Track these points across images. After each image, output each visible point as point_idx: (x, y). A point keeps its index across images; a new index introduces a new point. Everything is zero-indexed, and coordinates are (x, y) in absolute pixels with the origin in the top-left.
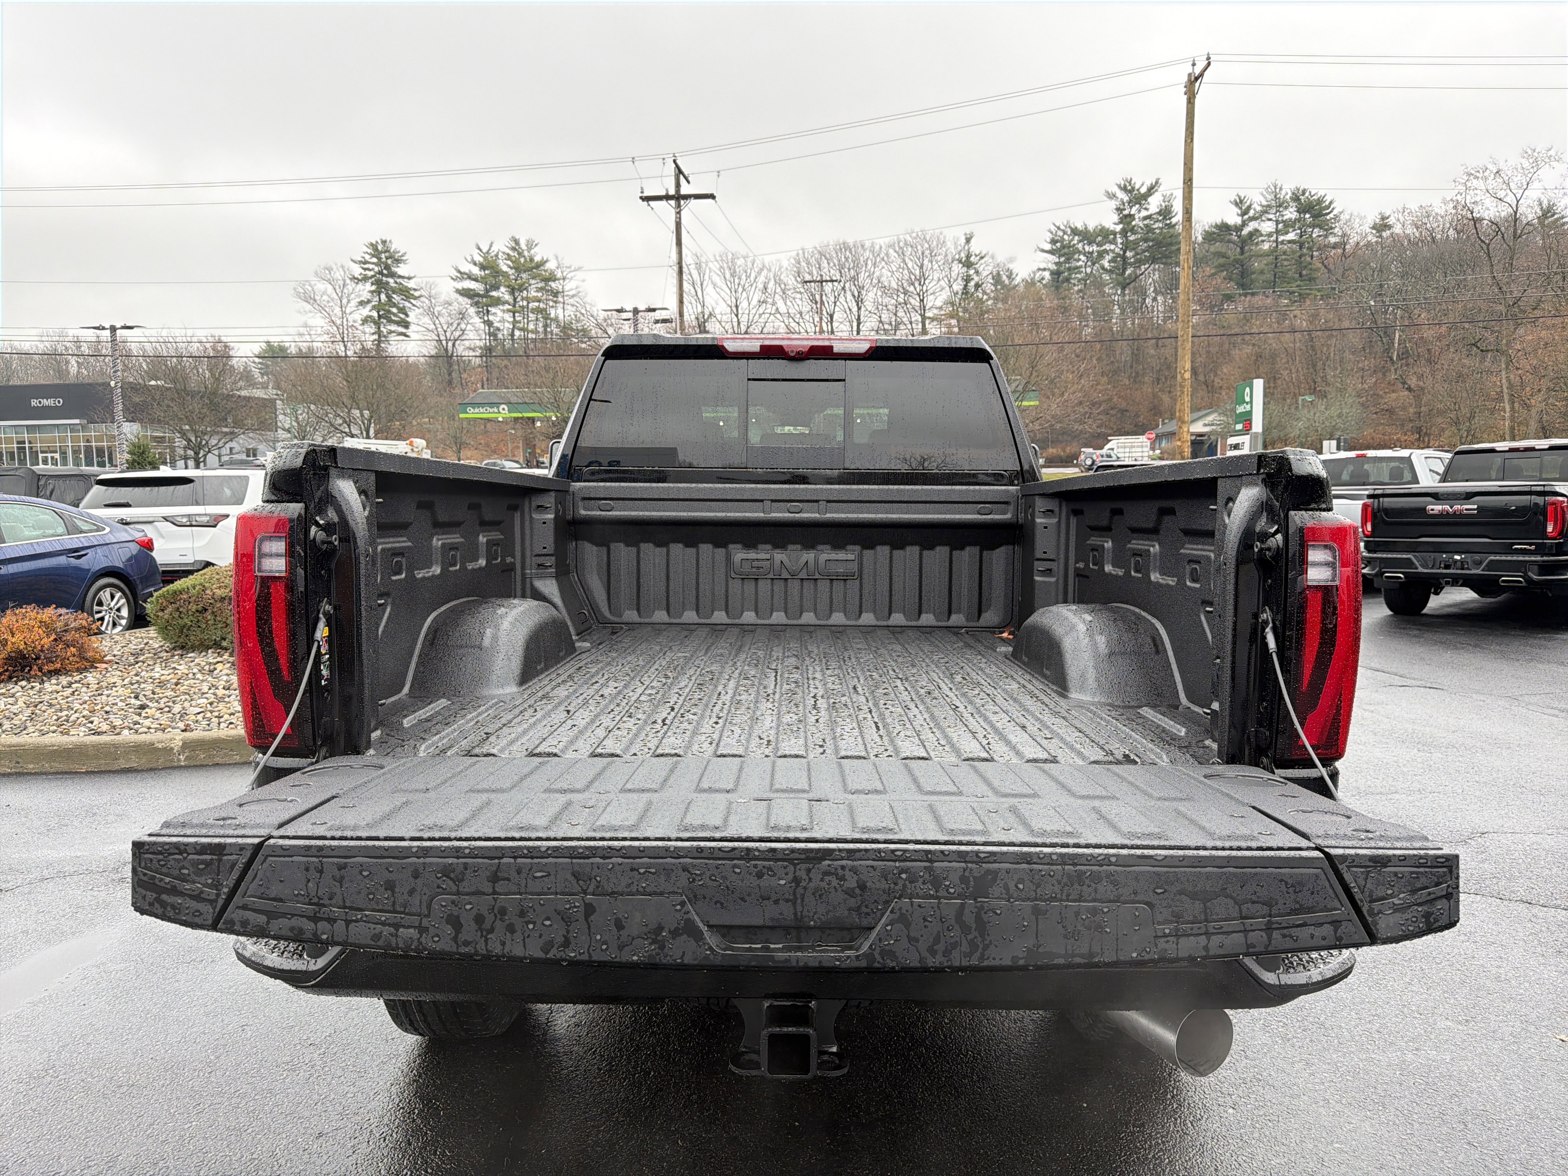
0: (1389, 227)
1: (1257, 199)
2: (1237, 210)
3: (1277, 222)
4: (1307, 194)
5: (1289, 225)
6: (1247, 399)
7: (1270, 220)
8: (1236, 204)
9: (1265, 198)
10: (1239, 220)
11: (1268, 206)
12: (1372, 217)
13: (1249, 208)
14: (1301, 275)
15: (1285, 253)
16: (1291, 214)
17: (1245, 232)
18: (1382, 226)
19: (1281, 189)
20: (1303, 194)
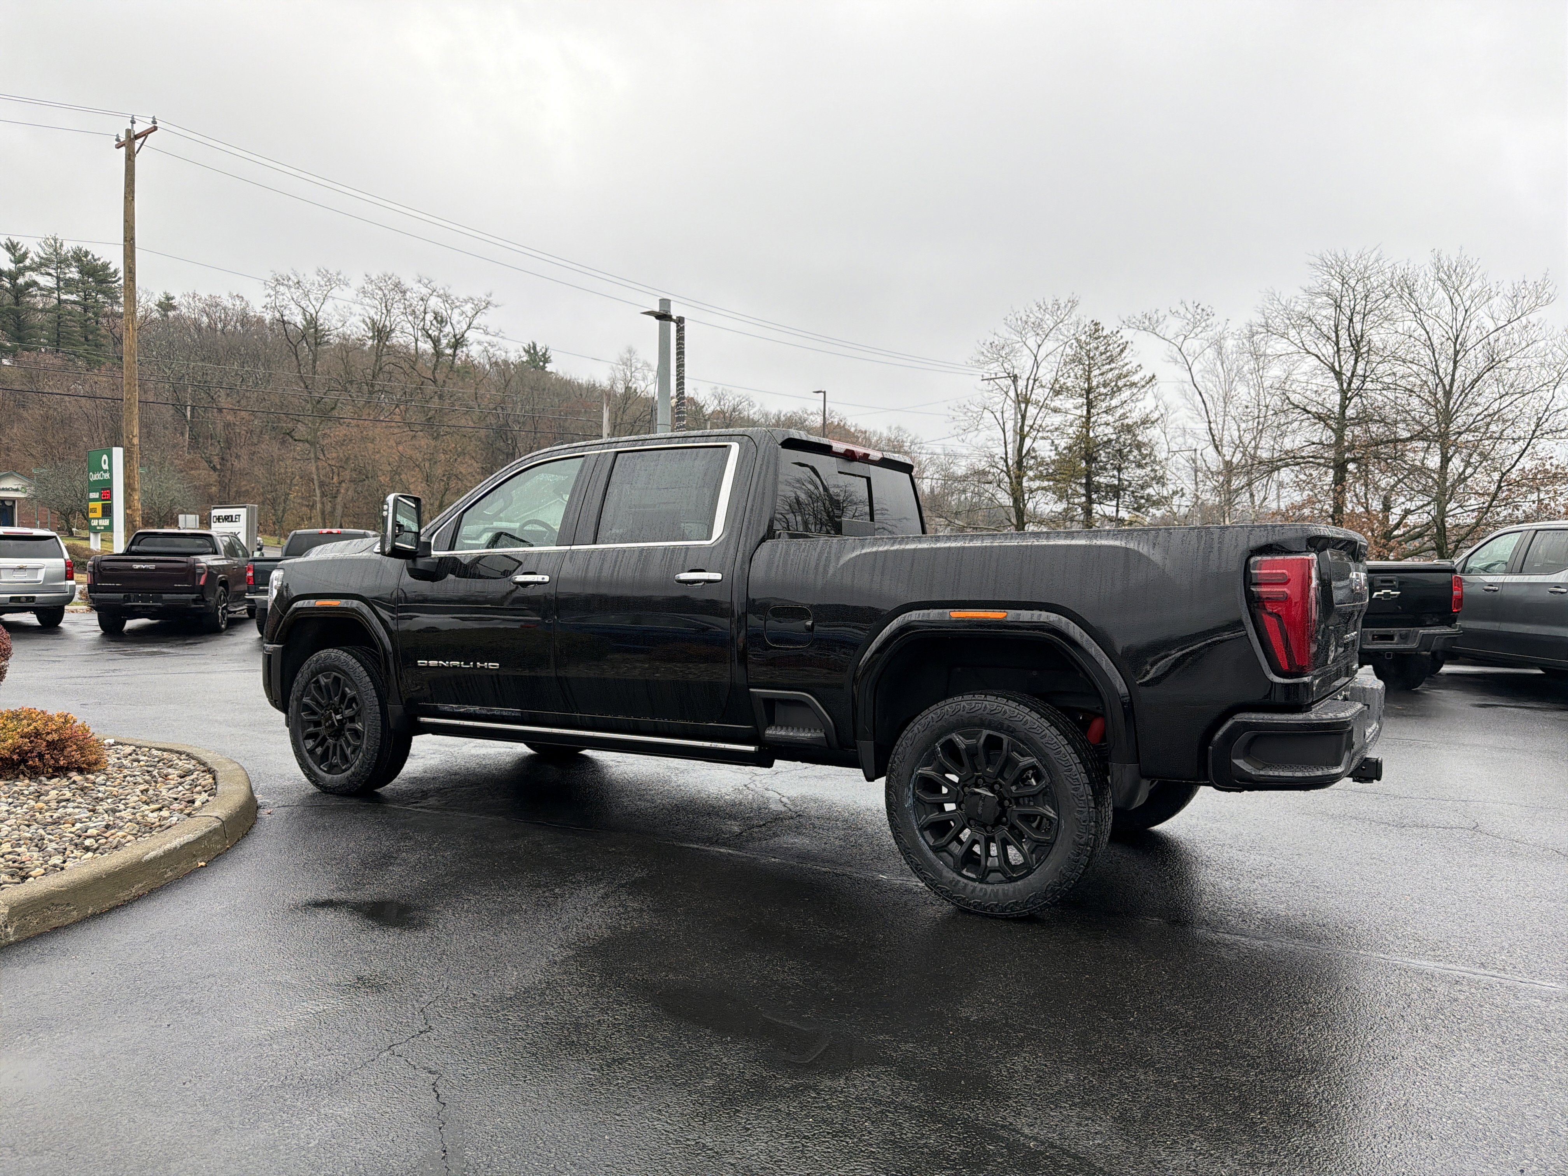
0: (174, 308)
1: (35, 250)
2: (8, 255)
3: (58, 278)
4: (90, 257)
5: (69, 285)
6: (105, 467)
7: (50, 274)
8: (8, 249)
9: (44, 250)
10: (12, 266)
11: (47, 259)
12: (159, 296)
13: (25, 256)
14: (87, 339)
15: (70, 313)
16: (73, 273)
17: (21, 281)
18: (166, 305)
19: (61, 245)
20: (86, 256)
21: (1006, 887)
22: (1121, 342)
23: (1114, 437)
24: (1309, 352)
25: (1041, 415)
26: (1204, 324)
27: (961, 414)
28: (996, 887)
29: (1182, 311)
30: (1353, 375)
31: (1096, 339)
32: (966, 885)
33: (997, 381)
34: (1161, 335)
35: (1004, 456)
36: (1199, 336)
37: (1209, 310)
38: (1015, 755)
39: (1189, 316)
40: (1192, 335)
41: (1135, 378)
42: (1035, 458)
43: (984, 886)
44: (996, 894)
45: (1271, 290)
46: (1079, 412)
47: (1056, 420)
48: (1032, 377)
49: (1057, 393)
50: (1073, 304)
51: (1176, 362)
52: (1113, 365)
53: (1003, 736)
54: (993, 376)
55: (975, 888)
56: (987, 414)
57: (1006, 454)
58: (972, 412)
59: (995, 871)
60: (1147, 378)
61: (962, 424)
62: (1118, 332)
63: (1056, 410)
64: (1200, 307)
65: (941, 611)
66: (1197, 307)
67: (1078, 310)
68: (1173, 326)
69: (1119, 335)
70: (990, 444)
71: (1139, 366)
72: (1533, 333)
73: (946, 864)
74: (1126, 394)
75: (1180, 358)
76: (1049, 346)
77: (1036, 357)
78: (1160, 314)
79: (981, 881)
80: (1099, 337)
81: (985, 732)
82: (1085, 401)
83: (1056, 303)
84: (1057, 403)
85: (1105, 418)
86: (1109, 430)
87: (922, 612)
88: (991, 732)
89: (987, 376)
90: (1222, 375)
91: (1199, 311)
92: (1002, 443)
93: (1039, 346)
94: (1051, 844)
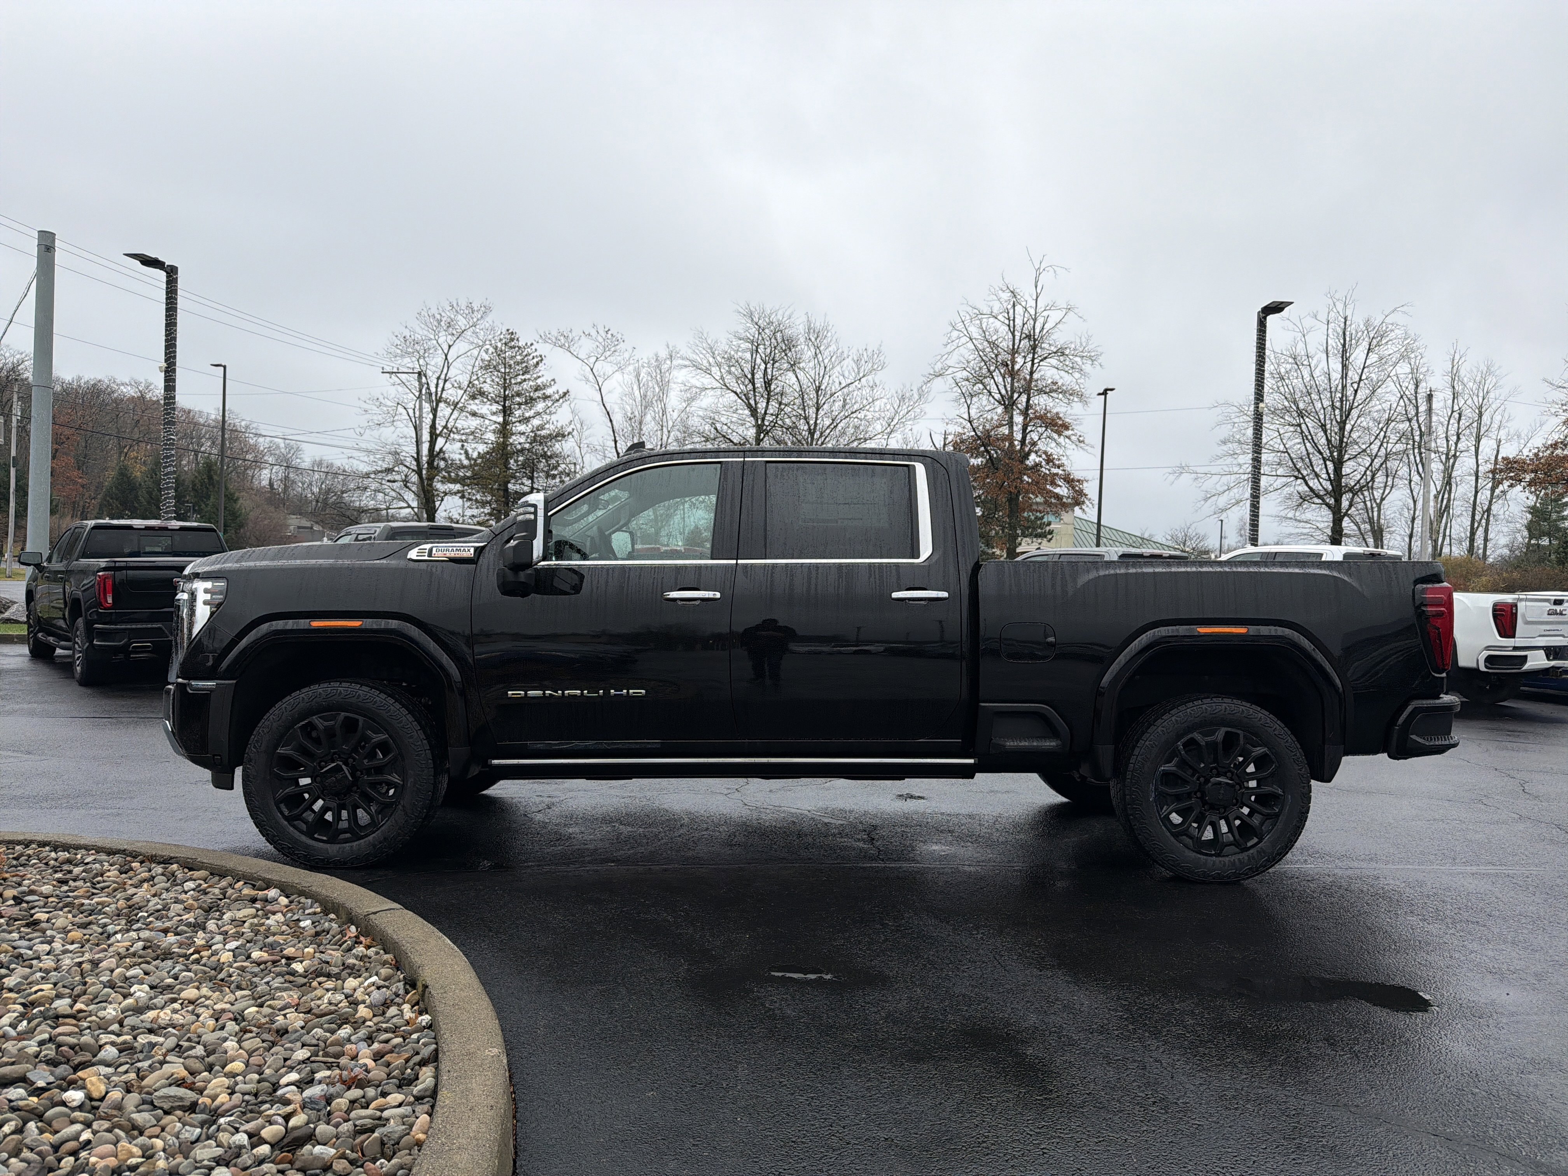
21: (1241, 856)
22: (534, 354)
23: (527, 446)
24: (728, 389)
25: (453, 417)
26: (613, 349)
27: (375, 408)
28: (1232, 858)
29: (593, 333)
30: (765, 413)
31: (511, 348)
32: (1206, 860)
33: (399, 375)
34: (575, 353)
35: (415, 455)
36: (609, 359)
37: (619, 336)
38: (1249, 746)
39: (601, 340)
40: (603, 358)
41: (549, 392)
42: (444, 459)
43: (1221, 859)
44: (1233, 864)
45: (700, 329)
46: (494, 418)
47: (473, 423)
48: (443, 377)
49: (473, 397)
50: (487, 310)
51: (587, 380)
52: (527, 376)
53: (1239, 732)
54: (395, 370)
55: (1214, 862)
56: (401, 409)
57: (418, 453)
58: (386, 406)
59: (1230, 844)
60: (561, 392)
61: (375, 417)
62: (532, 344)
63: (474, 414)
64: (610, 333)
65: (1188, 627)
66: (607, 332)
67: (489, 319)
68: (585, 347)
69: (533, 347)
70: (401, 441)
71: (554, 380)
72: (877, 393)
73: (1186, 846)
74: (540, 406)
75: (591, 377)
76: (461, 347)
77: (446, 356)
78: (574, 334)
79: (1218, 855)
80: (514, 347)
81: (1223, 730)
82: (500, 408)
83: (470, 306)
84: (473, 406)
85: (521, 428)
86: (522, 439)
87: (1170, 628)
88: (1229, 729)
89: (388, 369)
90: (638, 399)
91: (609, 336)
92: (414, 440)
93: (450, 346)
94: (1277, 816)
